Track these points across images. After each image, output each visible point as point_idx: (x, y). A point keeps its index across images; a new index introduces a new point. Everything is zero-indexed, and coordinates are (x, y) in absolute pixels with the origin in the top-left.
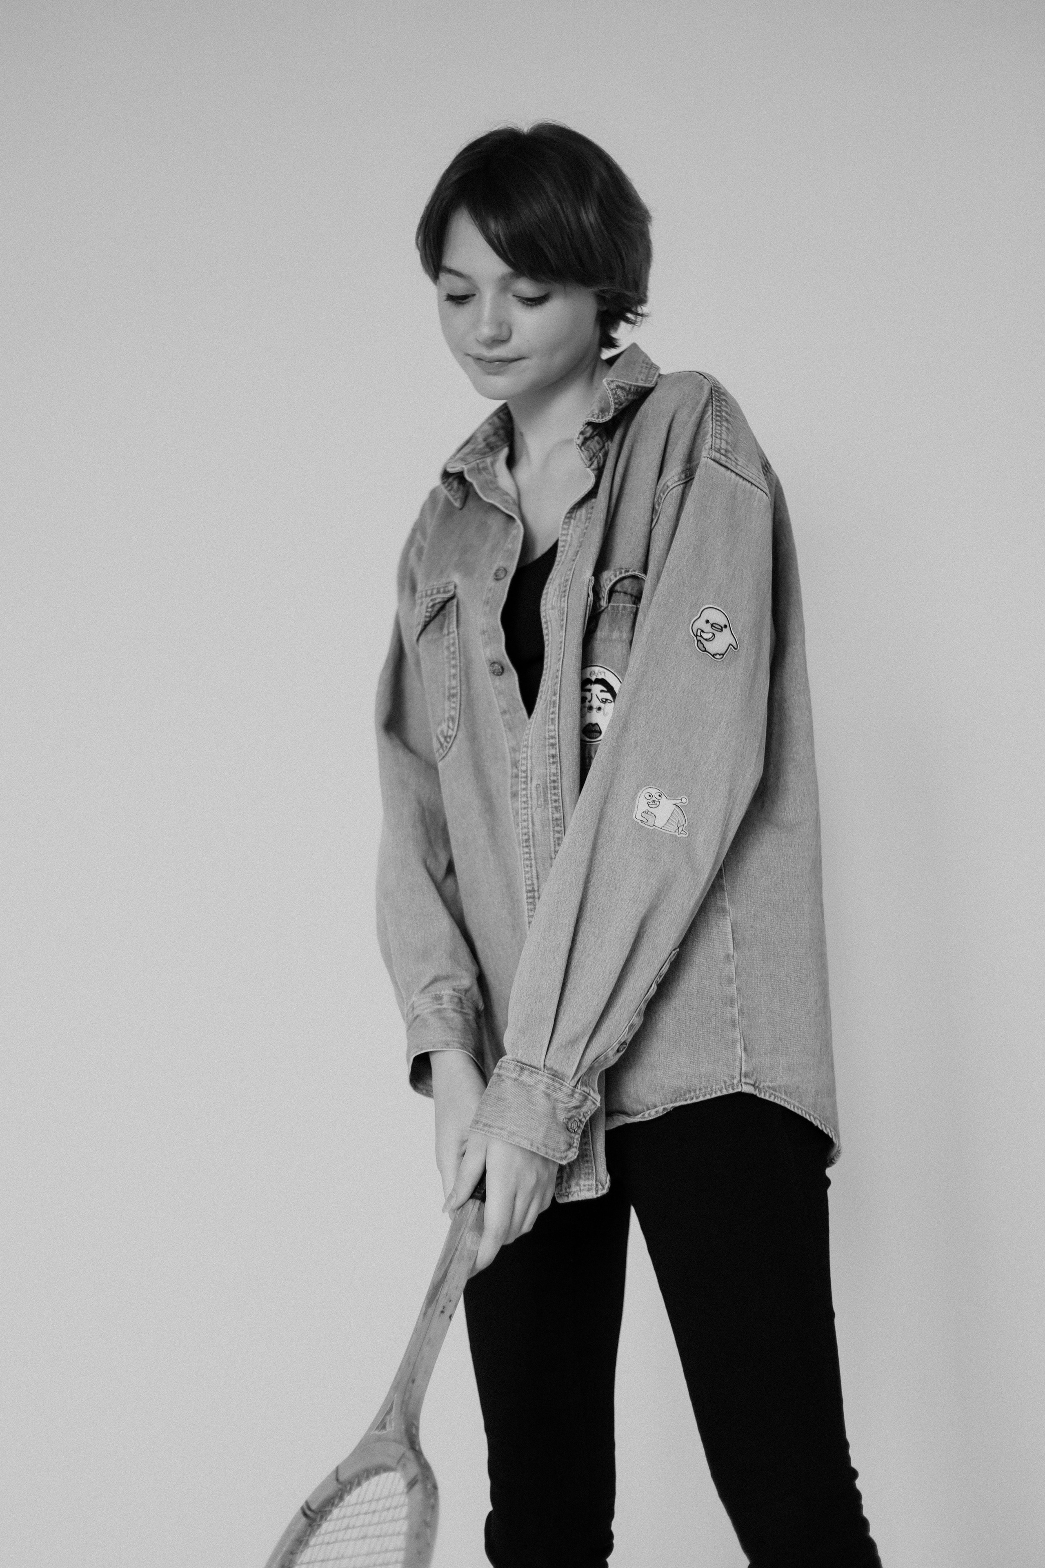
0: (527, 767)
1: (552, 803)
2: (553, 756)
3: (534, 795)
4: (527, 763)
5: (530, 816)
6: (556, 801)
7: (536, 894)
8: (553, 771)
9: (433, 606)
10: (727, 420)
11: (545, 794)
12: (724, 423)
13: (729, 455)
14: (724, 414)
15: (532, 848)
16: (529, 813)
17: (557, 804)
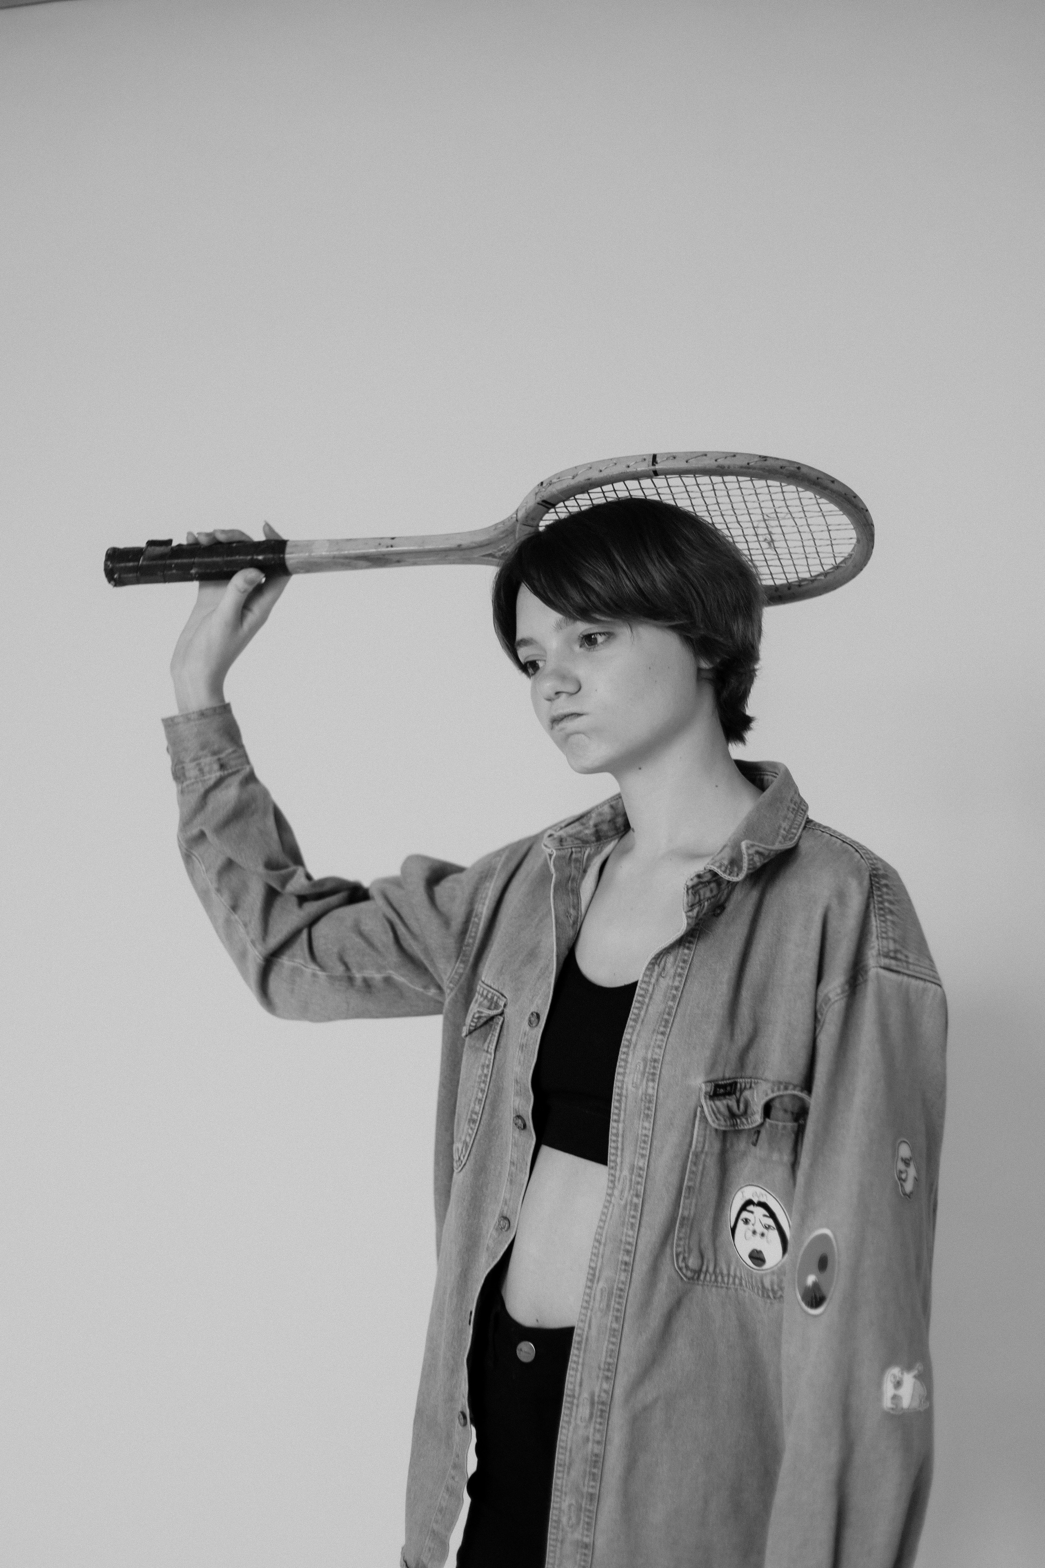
0: (596, 1264)
1: (613, 1311)
2: (626, 1264)
3: (598, 1298)
4: (597, 1261)
5: (588, 1318)
6: (618, 1310)
7: (575, 1401)
8: (623, 1278)
9: (479, 1018)
10: (891, 912)
11: (609, 1300)
12: (889, 917)
13: (899, 956)
14: (886, 904)
15: (582, 1352)
16: (589, 1314)
17: (619, 1314)
